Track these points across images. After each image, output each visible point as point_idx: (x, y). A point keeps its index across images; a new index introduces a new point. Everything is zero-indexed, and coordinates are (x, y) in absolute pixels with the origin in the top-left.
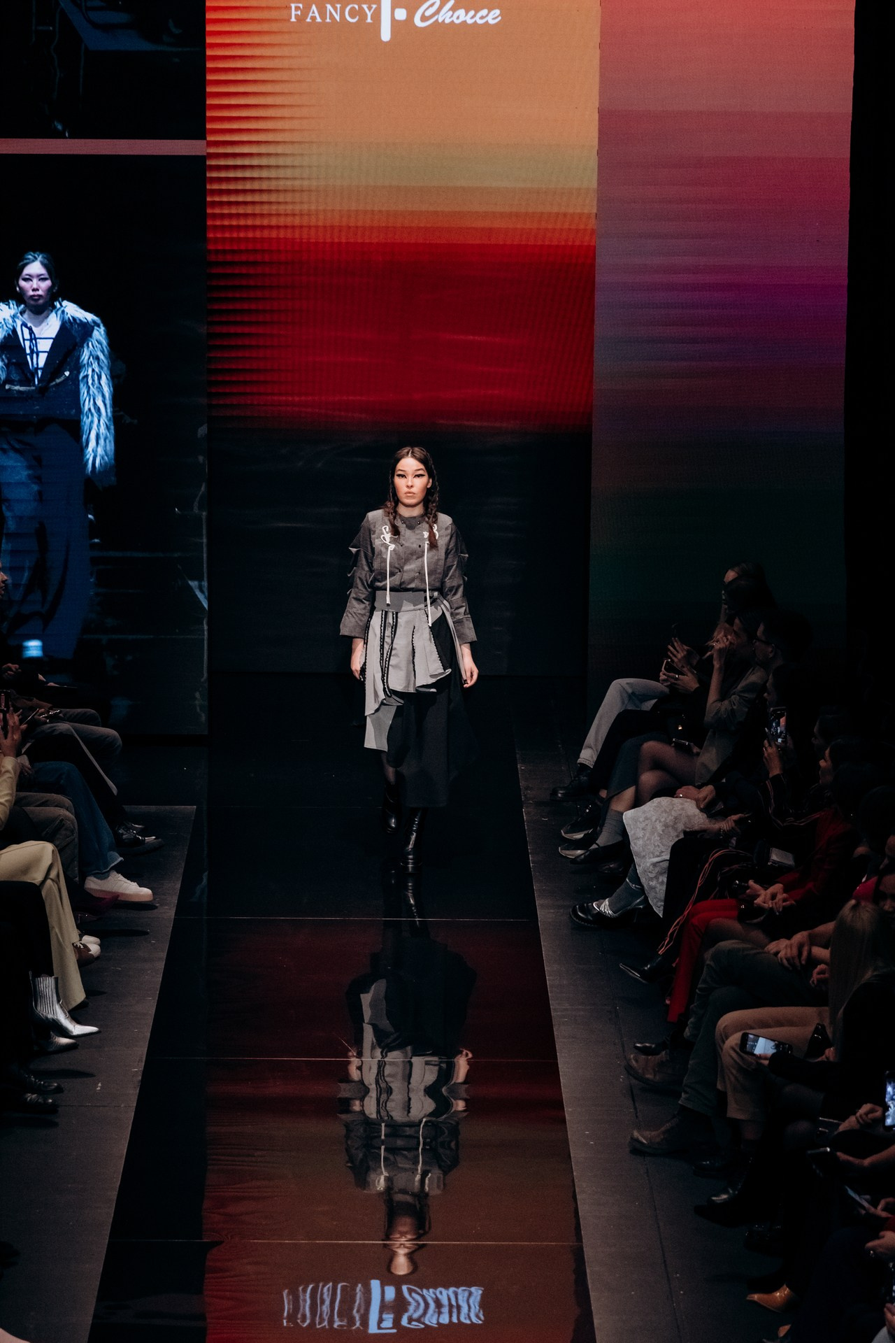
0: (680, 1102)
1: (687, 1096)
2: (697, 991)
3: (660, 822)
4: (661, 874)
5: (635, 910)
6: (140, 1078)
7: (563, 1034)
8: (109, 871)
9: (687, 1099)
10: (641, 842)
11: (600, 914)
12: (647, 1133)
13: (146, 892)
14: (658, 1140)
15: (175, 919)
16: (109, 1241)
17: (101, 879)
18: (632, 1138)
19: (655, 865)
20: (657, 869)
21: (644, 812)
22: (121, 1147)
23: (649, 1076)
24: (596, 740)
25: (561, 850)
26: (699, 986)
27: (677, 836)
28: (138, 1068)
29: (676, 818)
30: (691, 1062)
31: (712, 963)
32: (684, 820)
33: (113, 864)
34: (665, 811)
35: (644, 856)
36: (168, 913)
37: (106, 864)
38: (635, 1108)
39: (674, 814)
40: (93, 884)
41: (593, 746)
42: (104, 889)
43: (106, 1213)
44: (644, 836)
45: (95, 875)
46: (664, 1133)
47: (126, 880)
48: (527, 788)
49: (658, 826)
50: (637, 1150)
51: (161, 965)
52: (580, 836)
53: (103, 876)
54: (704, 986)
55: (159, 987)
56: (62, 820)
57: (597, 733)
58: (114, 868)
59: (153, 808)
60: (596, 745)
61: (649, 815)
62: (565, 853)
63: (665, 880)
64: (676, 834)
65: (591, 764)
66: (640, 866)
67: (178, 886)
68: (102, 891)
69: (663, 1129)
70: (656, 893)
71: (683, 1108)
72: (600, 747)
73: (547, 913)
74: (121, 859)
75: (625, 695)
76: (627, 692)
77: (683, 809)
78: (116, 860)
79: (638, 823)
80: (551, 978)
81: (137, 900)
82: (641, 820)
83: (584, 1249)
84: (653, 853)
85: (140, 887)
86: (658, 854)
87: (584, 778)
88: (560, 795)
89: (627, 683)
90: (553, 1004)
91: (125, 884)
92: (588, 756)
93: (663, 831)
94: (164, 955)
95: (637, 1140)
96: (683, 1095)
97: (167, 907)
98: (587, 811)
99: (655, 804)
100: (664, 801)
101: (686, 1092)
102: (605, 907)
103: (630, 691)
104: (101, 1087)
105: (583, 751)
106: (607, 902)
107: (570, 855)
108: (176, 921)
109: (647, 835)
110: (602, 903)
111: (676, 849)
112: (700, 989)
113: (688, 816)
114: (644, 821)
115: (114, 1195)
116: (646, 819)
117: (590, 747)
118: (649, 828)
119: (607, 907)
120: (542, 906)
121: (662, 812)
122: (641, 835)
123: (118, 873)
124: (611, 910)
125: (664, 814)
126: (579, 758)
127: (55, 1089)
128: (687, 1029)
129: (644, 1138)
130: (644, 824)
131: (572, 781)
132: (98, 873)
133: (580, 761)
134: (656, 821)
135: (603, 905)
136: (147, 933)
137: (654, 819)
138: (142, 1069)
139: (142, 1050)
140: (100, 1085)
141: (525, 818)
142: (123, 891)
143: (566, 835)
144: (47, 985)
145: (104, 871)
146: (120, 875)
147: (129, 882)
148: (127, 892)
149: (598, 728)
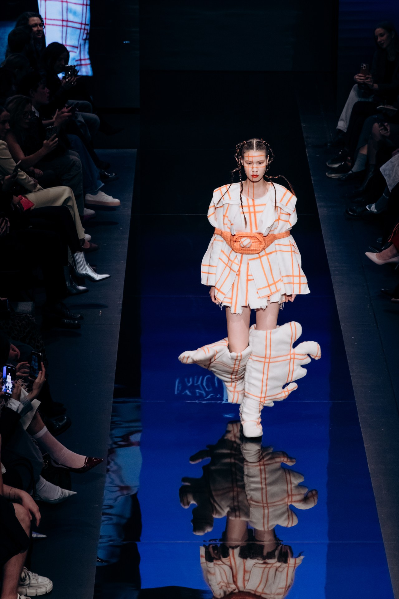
6: (121, 307)
7: (335, 280)
11: (371, 212)
13: (116, 201)
15: (131, 215)
17: (94, 195)
24: (346, 116)
25: (328, 174)
28: (120, 302)
33: (100, 187)
36: (128, 211)
37: (96, 187)
42: (96, 200)
45: (91, 193)
48: (308, 138)
51: (126, 242)
52: (336, 166)
53: (95, 193)
55: (126, 255)
56: (74, 161)
57: (346, 113)
58: (101, 189)
60: (346, 119)
62: (330, 176)
72: (348, 120)
73: (324, 211)
74: (103, 184)
78: (101, 185)
80: (328, 248)
81: (112, 205)
90: (330, 263)
91: (106, 198)
92: (342, 125)
94: (127, 236)
97: (127, 208)
98: (340, 153)
105: (340, 122)
106: (374, 205)
110: (371, 206)
117: (343, 120)
119: (374, 208)
120: (320, 206)
123: (102, 191)
124: (376, 209)
132: (92, 191)
133: (338, 127)
135: (372, 207)
136: (118, 224)
138: (121, 302)
141: (307, 155)
142: (105, 201)
143: (330, 166)
144: (80, 257)
145: (95, 191)
146: (103, 193)
147: (108, 196)
148: (107, 201)
149: (347, 110)
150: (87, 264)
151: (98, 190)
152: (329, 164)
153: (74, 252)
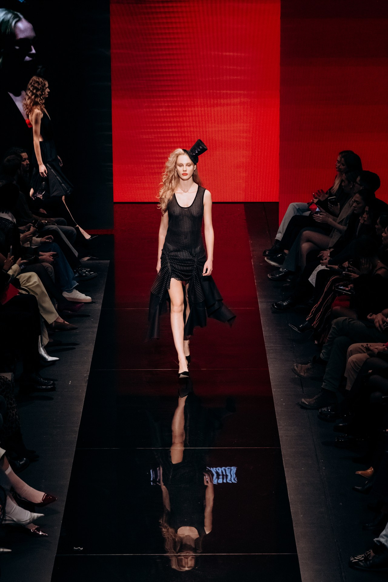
0: (322, 386)
1: (325, 384)
6: (88, 379)
7: (271, 357)
8: (72, 289)
12: (308, 400)
13: (89, 298)
14: (312, 403)
15: (101, 309)
16: (76, 449)
17: (70, 293)
18: (301, 402)
22: (80, 409)
24: (283, 229)
28: (87, 374)
30: (327, 369)
31: (335, 326)
33: (74, 286)
36: (98, 307)
37: (71, 286)
38: (303, 389)
40: (66, 295)
41: (281, 232)
42: (70, 297)
43: (74, 437)
45: (66, 291)
47: (80, 293)
48: (253, 251)
50: (303, 407)
51: (96, 330)
53: (70, 291)
54: (330, 336)
55: (95, 339)
57: (283, 226)
58: (75, 288)
59: (91, 262)
60: (283, 231)
65: (280, 239)
67: (103, 295)
69: (315, 398)
71: (323, 389)
72: (284, 233)
73: (262, 305)
74: (77, 284)
75: (295, 210)
76: (296, 208)
78: (75, 284)
80: (265, 333)
81: (85, 301)
83: (282, 450)
85: (86, 296)
88: (267, 253)
89: (296, 205)
90: (266, 345)
91: (79, 295)
92: (279, 236)
94: (97, 325)
95: (304, 403)
96: (324, 384)
97: (98, 305)
101: (325, 382)
103: (297, 208)
104: (71, 383)
105: (277, 234)
108: (102, 310)
115: (77, 429)
117: (281, 233)
123: (77, 290)
126: (276, 237)
128: (321, 354)
129: (307, 403)
131: (273, 247)
132: (68, 290)
133: (276, 238)
136: (90, 316)
138: (89, 375)
139: (88, 366)
141: (253, 263)
142: (79, 298)
146: (77, 291)
147: (81, 294)
148: (81, 298)
149: (284, 223)
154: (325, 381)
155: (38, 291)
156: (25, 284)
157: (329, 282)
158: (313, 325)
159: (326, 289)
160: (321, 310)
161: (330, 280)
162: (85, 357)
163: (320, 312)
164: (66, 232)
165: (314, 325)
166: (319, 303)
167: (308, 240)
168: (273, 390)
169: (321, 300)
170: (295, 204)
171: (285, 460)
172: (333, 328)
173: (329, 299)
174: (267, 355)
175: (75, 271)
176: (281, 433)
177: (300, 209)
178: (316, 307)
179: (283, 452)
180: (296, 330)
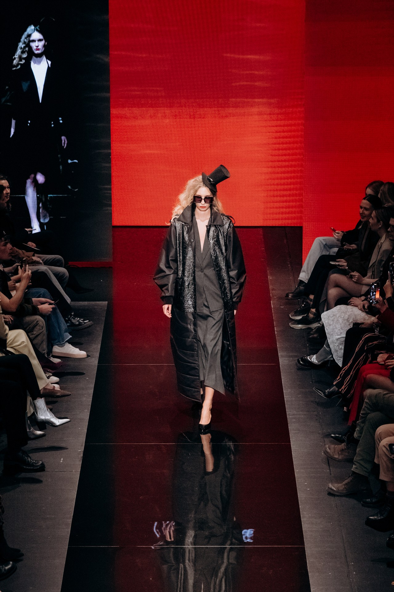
0: (352, 469)
1: (356, 466)
2: (360, 414)
3: (341, 317)
4: (341, 344)
5: (328, 361)
6: (82, 455)
7: (292, 427)
9: (356, 468)
10: (331, 327)
11: (311, 363)
12: (336, 485)
13: (83, 354)
14: (341, 488)
15: (98, 366)
16: (68, 548)
17: (61, 347)
18: (329, 488)
19: (337, 339)
20: (338, 342)
21: (333, 312)
22: (73, 494)
23: (336, 456)
24: (308, 268)
26: (361, 412)
27: (349, 325)
28: (81, 450)
29: (349, 316)
30: (358, 450)
31: (367, 401)
32: (353, 317)
33: (67, 340)
34: (344, 312)
35: (332, 334)
36: (95, 362)
37: (63, 340)
38: (330, 470)
39: (348, 314)
40: (56, 349)
41: (306, 271)
42: (62, 352)
43: (66, 532)
44: (333, 324)
45: (57, 345)
46: (344, 485)
47: (73, 347)
48: (273, 289)
49: (340, 320)
50: (331, 494)
51: (92, 391)
52: (299, 318)
53: (62, 345)
55: (90, 404)
56: (38, 321)
57: (308, 264)
58: (67, 341)
59: (86, 303)
61: (335, 314)
62: (292, 326)
63: (343, 348)
64: (348, 324)
65: (305, 281)
66: (329, 339)
67: (99, 346)
68: (61, 353)
69: (344, 483)
70: (338, 354)
71: (354, 473)
73: (284, 360)
74: (71, 336)
75: (322, 246)
77: (352, 311)
78: (68, 337)
79: (330, 318)
80: (287, 396)
81: (79, 357)
82: (331, 316)
83: (306, 549)
84: (337, 333)
85: (80, 350)
86: (339, 334)
87: (302, 288)
88: (290, 297)
89: (323, 240)
90: (288, 412)
91: (73, 349)
92: (304, 276)
93: (342, 322)
94: (93, 385)
95: (331, 489)
96: (354, 466)
97: (94, 359)
98: (303, 305)
99: (338, 308)
100: (342, 307)
101: (355, 465)
102: (314, 359)
103: (324, 243)
104: (63, 461)
105: (301, 273)
106: (315, 356)
107: (295, 327)
109: (334, 324)
110: (312, 357)
111: (349, 333)
112: (362, 414)
113: (355, 315)
114: (333, 317)
115: (70, 521)
116: (334, 315)
117: (304, 271)
118: (335, 320)
120: (282, 356)
121: (342, 313)
122: (331, 323)
123: (69, 343)
124: (317, 360)
125: (343, 314)
126: (299, 277)
127: (40, 465)
128: (355, 433)
129: (335, 488)
130: (333, 318)
131: (296, 289)
132: (60, 344)
134: (339, 317)
137: (338, 316)
138: (83, 450)
139: (82, 439)
140: (62, 459)
141: (272, 306)
142: (72, 354)
143: (293, 318)
144: (41, 403)
145: (62, 343)
146: (69, 345)
147: (75, 348)
148: (75, 353)
149: (309, 261)
150: (48, 410)
151: (64, 342)
152: (292, 316)
153: (34, 398)
154: (355, 463)
155: (25, 352)
156: (11, 344)
157: (361, 341)
158: (340, 390)
159: (357, 349)
160: (351, 374)
161: (363, 339)
162: (79, 427)
163: (350, 375)
164: (57, 275)
165: (342, 390)
166: (349, 365)
167: (337, 285)
168: (296, 471)
169: (351, 361)
170: (321, 238)
171: (310, 561)
172: (366, 403)
173: (360, 361)
174: (289, 425)
175: (67, 319)
176: (305, 527)
177: (328, 244)
178: (346, 369)
179: (308, 552)
180: (323, 395)
